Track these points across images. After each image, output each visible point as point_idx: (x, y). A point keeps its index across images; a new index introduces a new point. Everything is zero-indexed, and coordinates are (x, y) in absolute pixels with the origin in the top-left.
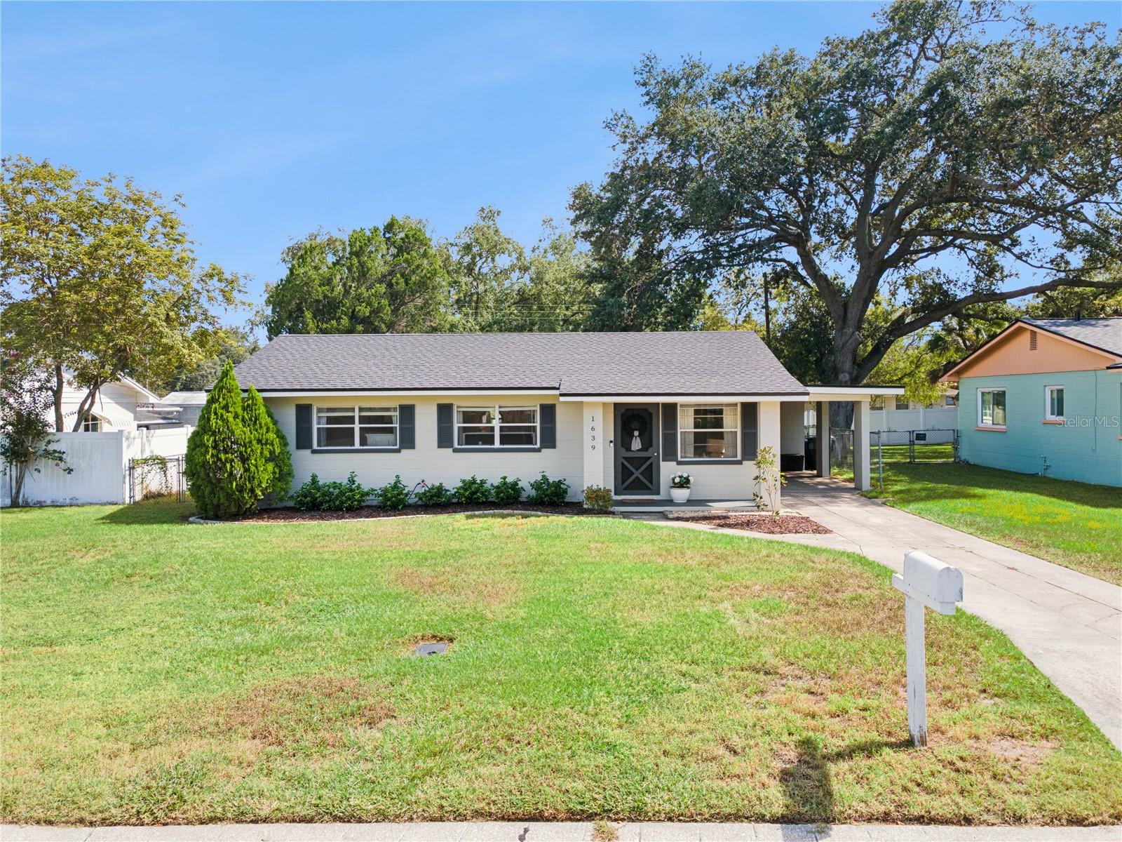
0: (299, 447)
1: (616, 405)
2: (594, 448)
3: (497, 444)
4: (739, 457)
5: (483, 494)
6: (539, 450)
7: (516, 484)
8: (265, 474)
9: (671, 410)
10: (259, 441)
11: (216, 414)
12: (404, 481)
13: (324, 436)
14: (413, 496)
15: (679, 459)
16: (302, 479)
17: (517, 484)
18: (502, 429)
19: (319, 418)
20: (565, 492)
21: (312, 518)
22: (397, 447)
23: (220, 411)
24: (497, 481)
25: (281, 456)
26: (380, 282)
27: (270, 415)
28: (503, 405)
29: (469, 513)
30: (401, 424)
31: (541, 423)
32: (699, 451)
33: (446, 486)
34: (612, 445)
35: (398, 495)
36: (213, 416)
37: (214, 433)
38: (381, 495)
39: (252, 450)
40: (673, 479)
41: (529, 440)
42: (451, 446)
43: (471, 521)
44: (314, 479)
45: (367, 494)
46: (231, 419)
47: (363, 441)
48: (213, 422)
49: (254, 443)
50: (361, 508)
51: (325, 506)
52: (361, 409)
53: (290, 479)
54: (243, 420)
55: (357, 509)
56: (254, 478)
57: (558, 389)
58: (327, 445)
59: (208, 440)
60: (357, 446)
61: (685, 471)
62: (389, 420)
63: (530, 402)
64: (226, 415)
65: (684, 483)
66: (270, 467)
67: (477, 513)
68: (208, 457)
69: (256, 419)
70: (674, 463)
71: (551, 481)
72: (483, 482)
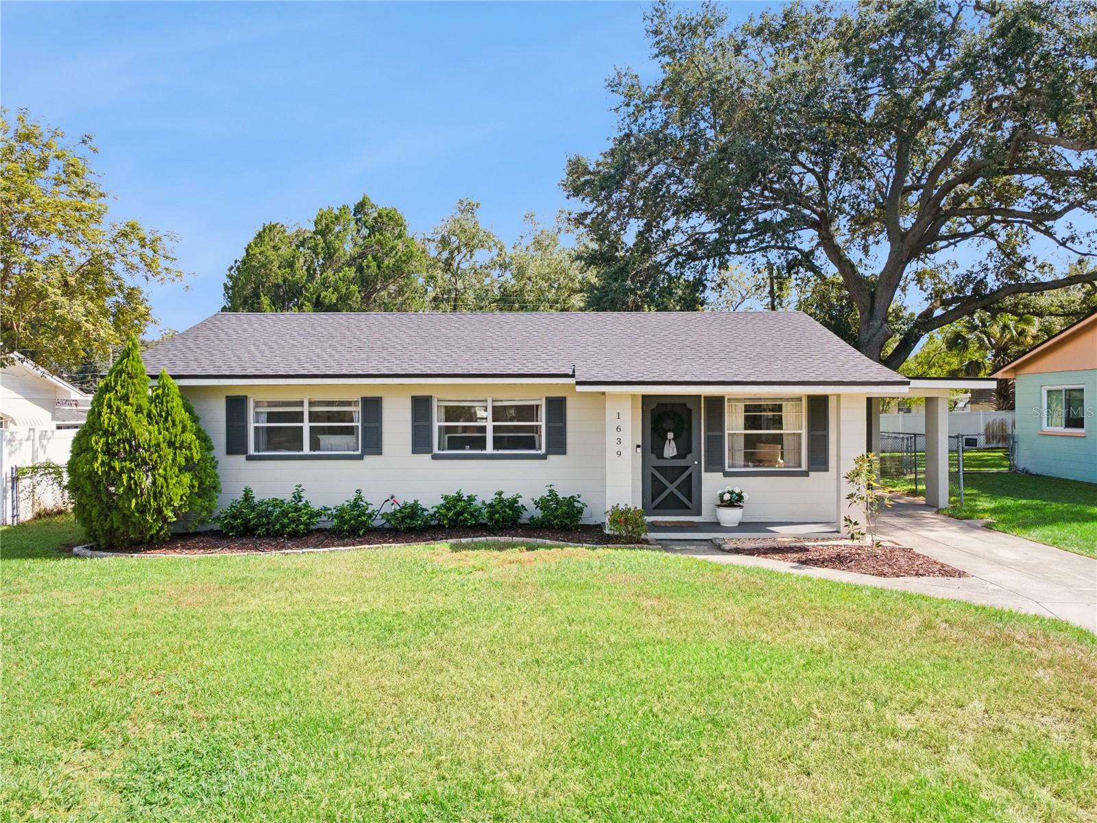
0: (230, 451)
1: (645, 398)
2: (619, 454)
3: (489, 449)
4: (804, 467)
5: (472, 515)
6: (544, 457)
7: (515, 501)
8: (179, 488)
9: (716, 405)
10: (171, 444)
11: (110, 406)
12: (367, 497)
13: (263, 438)
14: (379, 517)
15: (727, 469)
16: (230, 494)
17: (517, 502)
18: (496, 429)
19: (257, 413)
20: (580, 511)
21: (243, 547)
22: (359, 452)
23: (115, 404)
24: (490, 498)
25: (202, 464)
26: (350, 266)
27: (189, 409)
28: (497, 397)
29: (454, 541)
30: (364, 421)
31: (548, 421)
32: (751, 458)
33: (423, 503)
34: (639, 450)
35: (359, 516)
36: (105, 409)
37: (106, 433)
38: (336, 517)
39: (160, 456)
40: (721, 496)
41: (530, 443)
42: (429, 451)
43: (458, 555)
44: (248, 496)
45: (318, 514)
46: (130, 414)
47: (315, 445)
48: (105, 417)
49: (164, 446)
50: (309, 533)
51: (261, 531)
52: (311, 404)
53: (215, 494)
54: (149, 415)
55: (304, 534)
56: (161, 494)
57: (573, 376)
58: (268, 450)
59: (98, 443)
60: (306, 450)
61: (736, 484)
62: (348, 417)
63: (534, 394)
64: (124, 408)
65: (735, 501)
66: (186, 478)
67: (464, 540)
68: (96, 465)
69: (168, 414)
70: (721, 474)
71: (560, 497)
72: (471, 499)
